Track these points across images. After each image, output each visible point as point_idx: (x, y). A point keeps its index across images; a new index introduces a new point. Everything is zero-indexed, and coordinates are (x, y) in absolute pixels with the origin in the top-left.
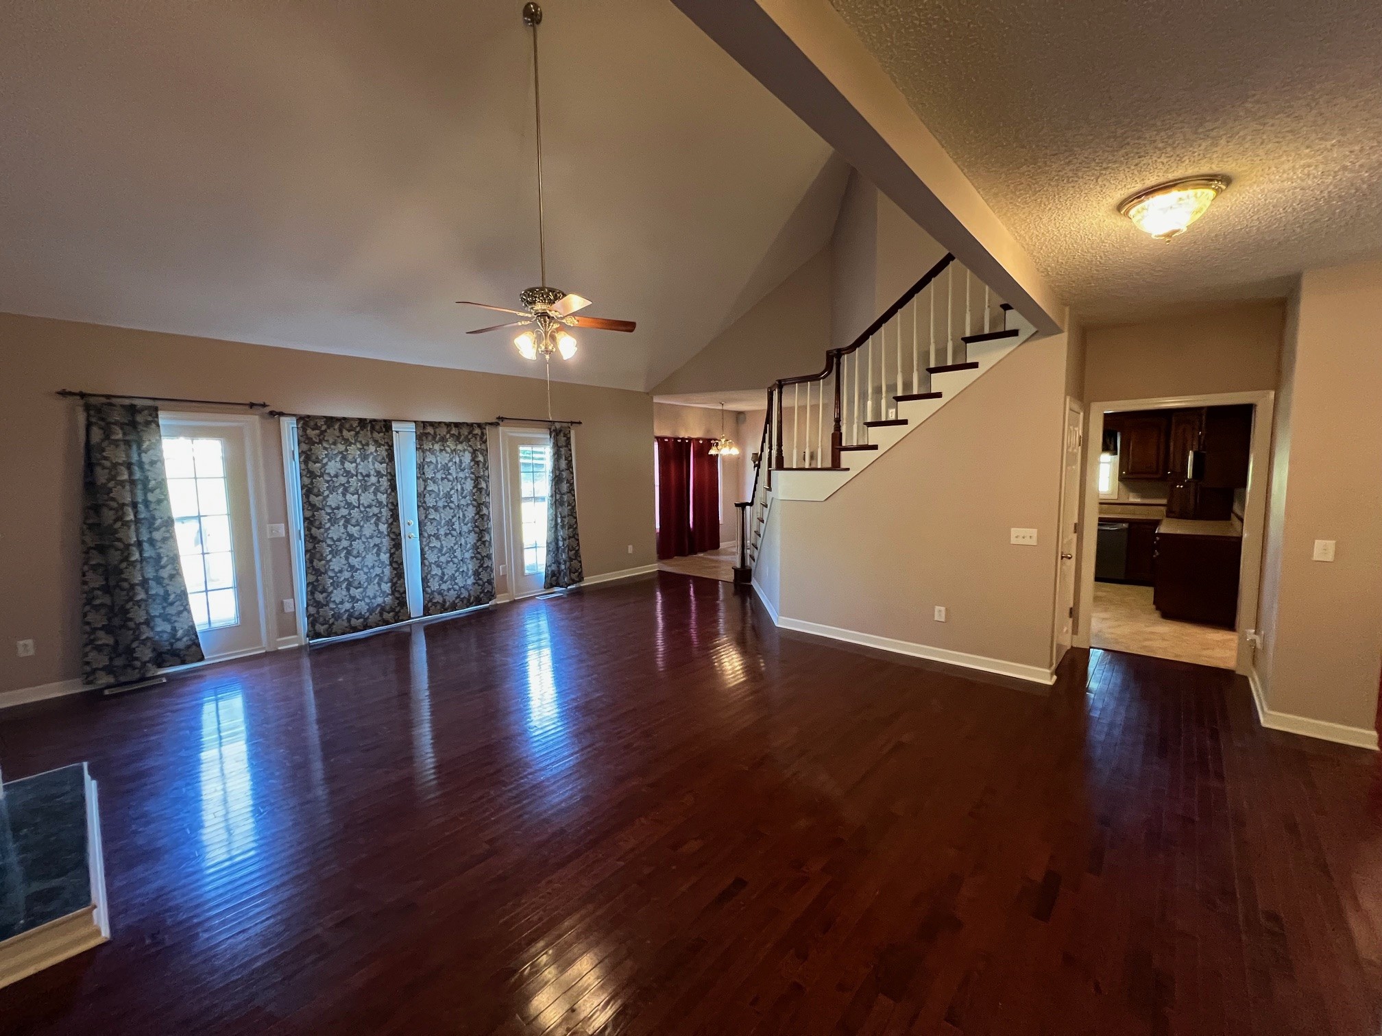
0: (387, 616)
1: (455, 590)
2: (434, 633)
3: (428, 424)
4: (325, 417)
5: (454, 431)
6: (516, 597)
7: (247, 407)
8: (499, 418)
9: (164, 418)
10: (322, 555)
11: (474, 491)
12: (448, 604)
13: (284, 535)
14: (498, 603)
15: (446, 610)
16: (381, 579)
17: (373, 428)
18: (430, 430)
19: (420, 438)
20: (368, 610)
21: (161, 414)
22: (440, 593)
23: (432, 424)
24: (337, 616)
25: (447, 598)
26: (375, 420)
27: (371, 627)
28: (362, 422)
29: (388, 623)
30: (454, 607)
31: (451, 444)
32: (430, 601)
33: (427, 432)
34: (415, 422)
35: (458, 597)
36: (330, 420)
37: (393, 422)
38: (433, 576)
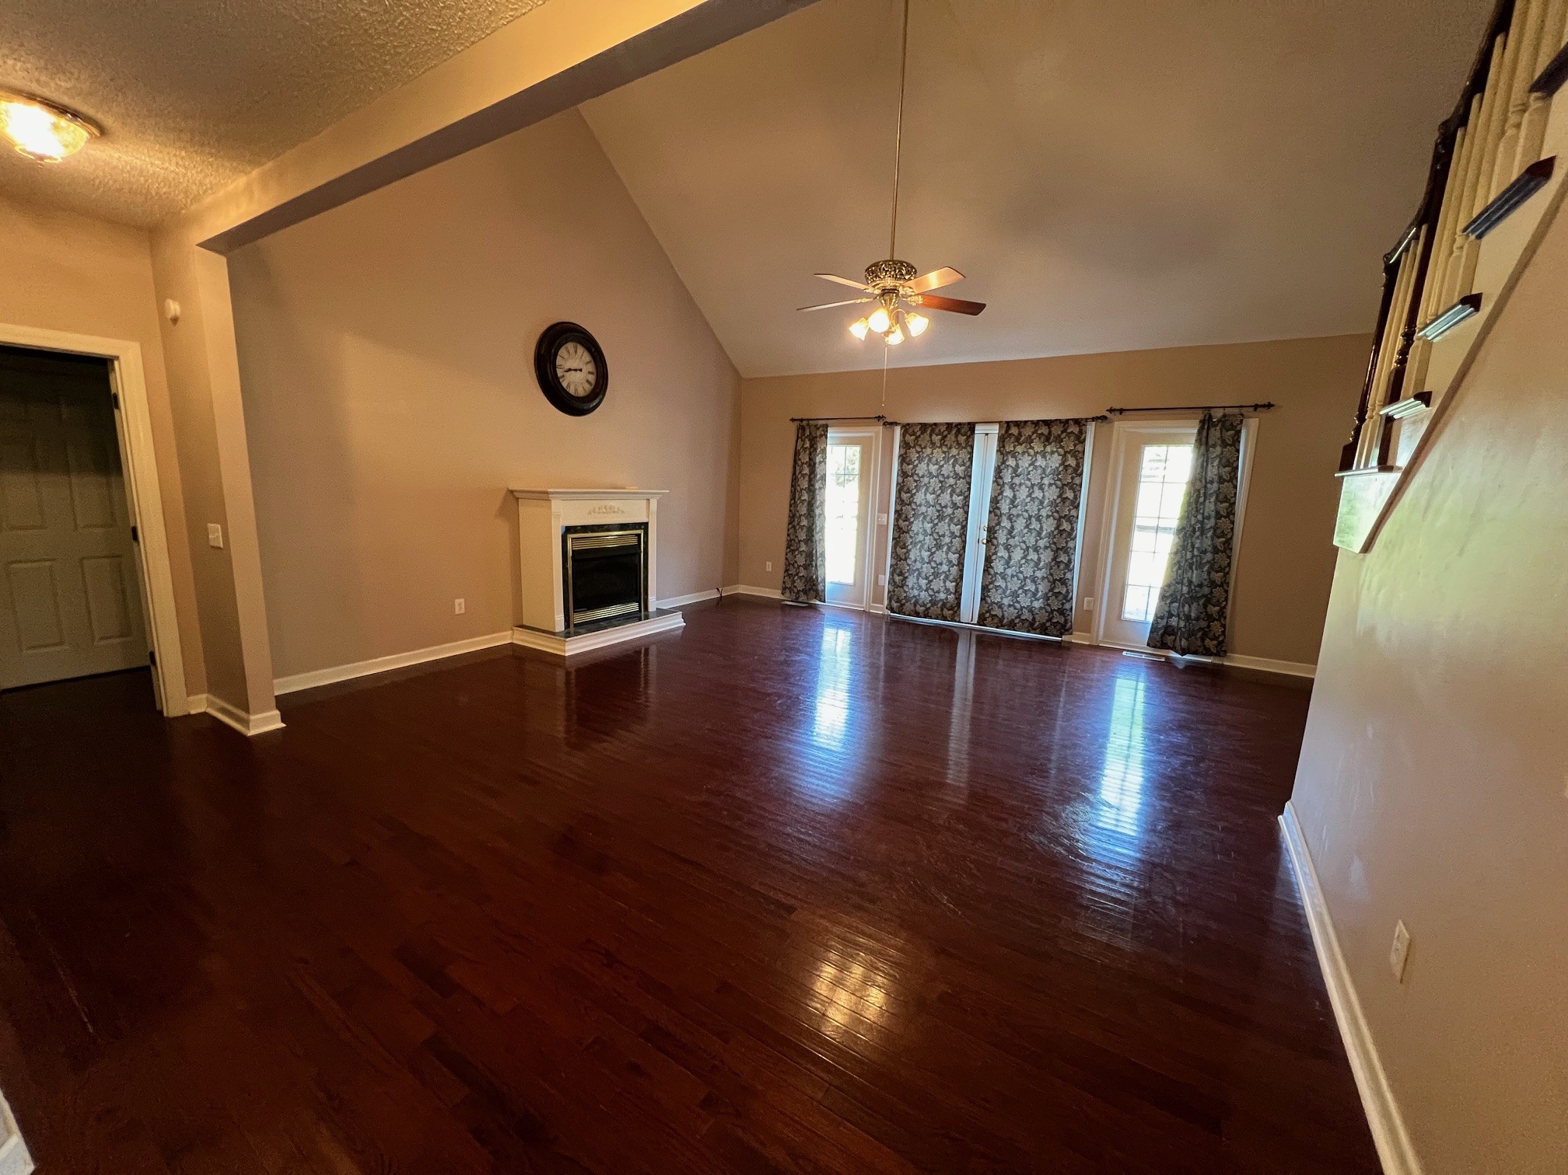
0: (946, 612)
1: (1015, 609)
2: (986, 644)
3: (1012, 425)
4: (921, 423)
5: (1044, 430)
6: (1101, 642)
7: (876, 420)
8: (1111, 410)
9: (831, 433)
10: (904, 544)
11: (1058, 501)
12: (1005, 621)
13: (886, 523)
14: (1073, 641)
15: (1002, 626)
16: (947, 577)
17: (958, 432)
18: (1014, 431)
19: (1002, 440)
20: (930, 601)
21: (829, 430)
22: (1000, 606)
23: (1017, 424)
24: (907, 599)
25: (1006, 614)
26: (960, 424)
27: (931, 618)
28: (949, 426)
29: (945, 619)
30: (1012, 625)
31: (1037, 446)
32: (988, 611)
33: (1012, 434)
34: (1000, 422)
35: (1018, 617)
36: (924, 427)
37: (977, 425)
38: (997, 587)
